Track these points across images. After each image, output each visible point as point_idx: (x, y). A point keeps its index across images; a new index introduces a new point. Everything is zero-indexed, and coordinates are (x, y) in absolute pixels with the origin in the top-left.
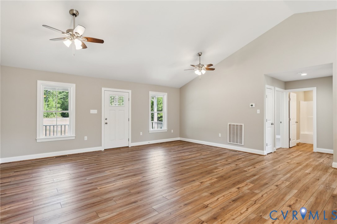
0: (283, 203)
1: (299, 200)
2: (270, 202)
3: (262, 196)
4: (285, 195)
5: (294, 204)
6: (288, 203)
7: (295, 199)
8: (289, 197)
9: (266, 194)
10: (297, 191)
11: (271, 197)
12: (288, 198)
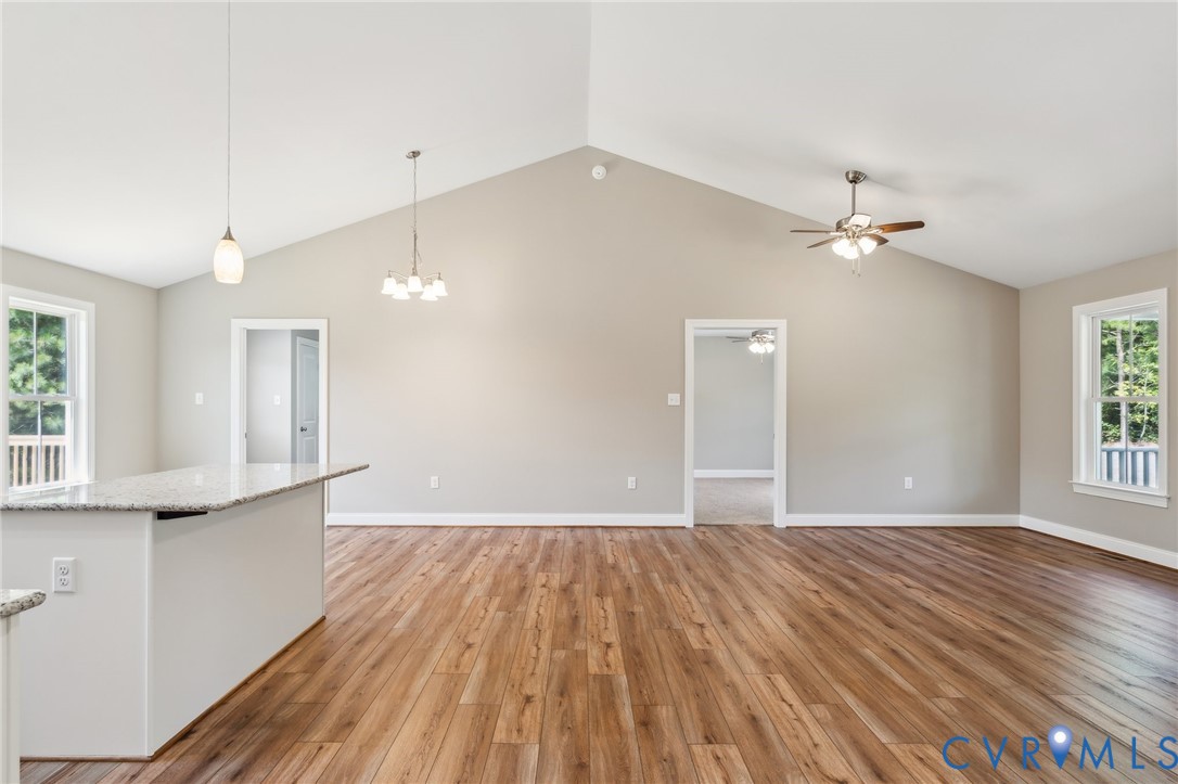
0: (486, 648)
1: (453, 670)
2: (512, 639)
3: (537, 645)
4: (488, 671)
5: (463, 654)
6: (475, 650)
7: (461, 668)
8: (479, 668)
9: (534, 654)
10: (461, 702)
11: (518, 653)
12: (481, 666)
